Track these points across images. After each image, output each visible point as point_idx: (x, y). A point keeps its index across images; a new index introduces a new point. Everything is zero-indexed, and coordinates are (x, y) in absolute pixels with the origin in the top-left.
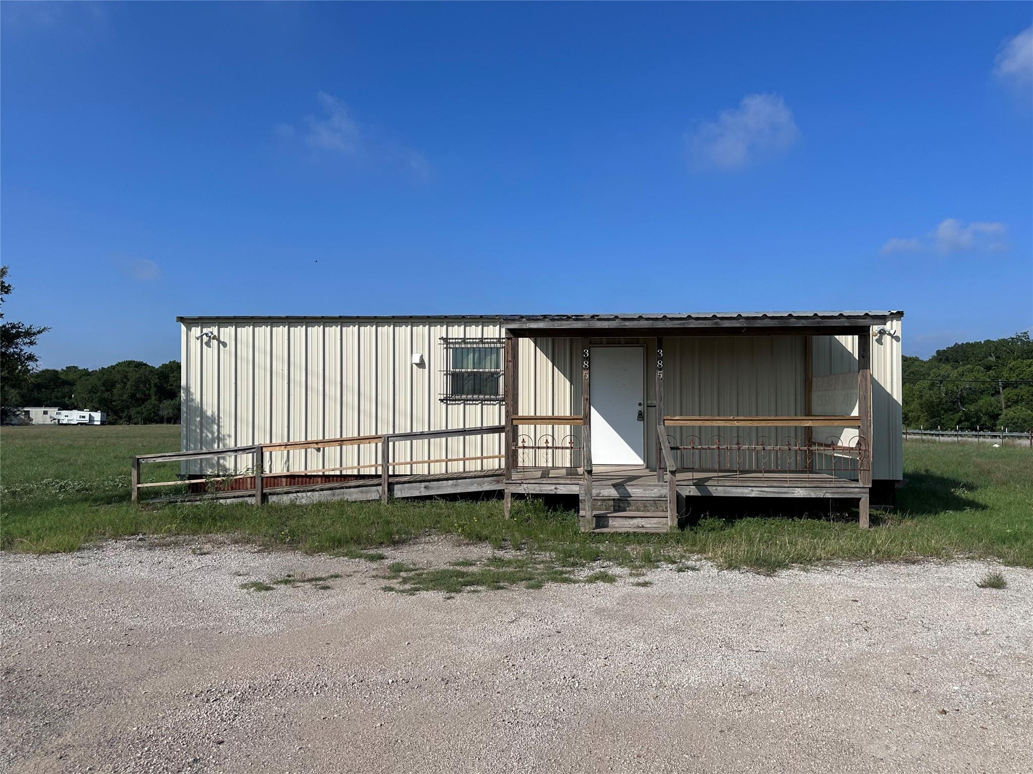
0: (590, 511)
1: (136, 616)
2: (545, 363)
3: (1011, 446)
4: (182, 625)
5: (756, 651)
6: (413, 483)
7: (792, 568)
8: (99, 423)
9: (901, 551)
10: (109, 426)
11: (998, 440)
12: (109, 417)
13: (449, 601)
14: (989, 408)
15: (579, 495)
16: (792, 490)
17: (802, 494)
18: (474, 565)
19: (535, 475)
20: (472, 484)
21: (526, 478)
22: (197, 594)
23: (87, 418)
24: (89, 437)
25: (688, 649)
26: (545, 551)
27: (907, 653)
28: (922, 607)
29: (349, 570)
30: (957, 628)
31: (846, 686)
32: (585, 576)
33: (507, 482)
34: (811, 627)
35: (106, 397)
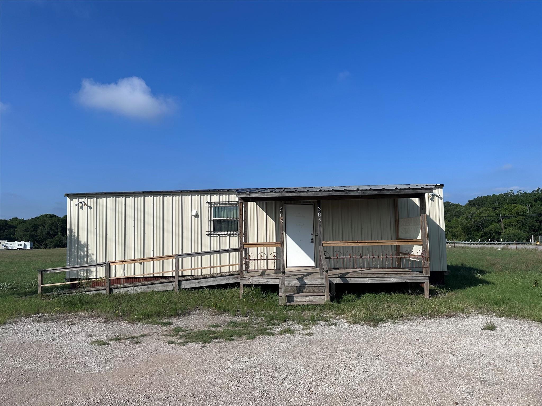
0: (284, 293)
1: (29, 363)
2: (262, 213)
3: (506, 249)
4: (54, 367)
5: (363, 371)
6: (191, 280)
7: (388, 322)
8: (29, 248)
9: (444, 311)
10: (35, 250)
11: (501, 246)
12: (35, 245)
13: (203, 348)
14: (496, 229)
15: (279, 284)
16: (389, 279)
17: (394, 281)
18: (220, 326)
19: (257, 274)
20: (224, 280)
21: (251, 276)
22: (66, 348)
23: (23, 246)
24: (22, 257)
25: (327, 372)
26: (259, 316)
27: (441, 369)
28: (452, 342)
29: (152, 332)
30: (468, 354)
31: (407, 390)
32: (279, 331)
33: (241, 278)
34: (393, 356)
35: (33, 234)
